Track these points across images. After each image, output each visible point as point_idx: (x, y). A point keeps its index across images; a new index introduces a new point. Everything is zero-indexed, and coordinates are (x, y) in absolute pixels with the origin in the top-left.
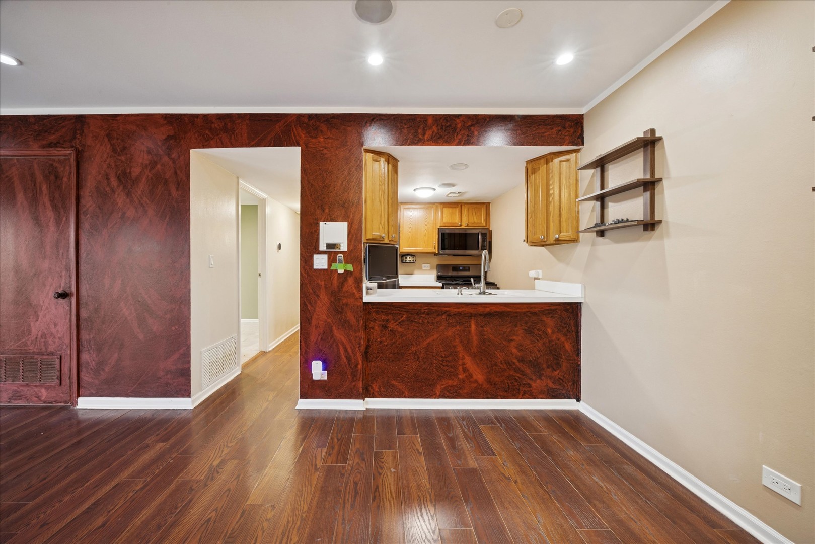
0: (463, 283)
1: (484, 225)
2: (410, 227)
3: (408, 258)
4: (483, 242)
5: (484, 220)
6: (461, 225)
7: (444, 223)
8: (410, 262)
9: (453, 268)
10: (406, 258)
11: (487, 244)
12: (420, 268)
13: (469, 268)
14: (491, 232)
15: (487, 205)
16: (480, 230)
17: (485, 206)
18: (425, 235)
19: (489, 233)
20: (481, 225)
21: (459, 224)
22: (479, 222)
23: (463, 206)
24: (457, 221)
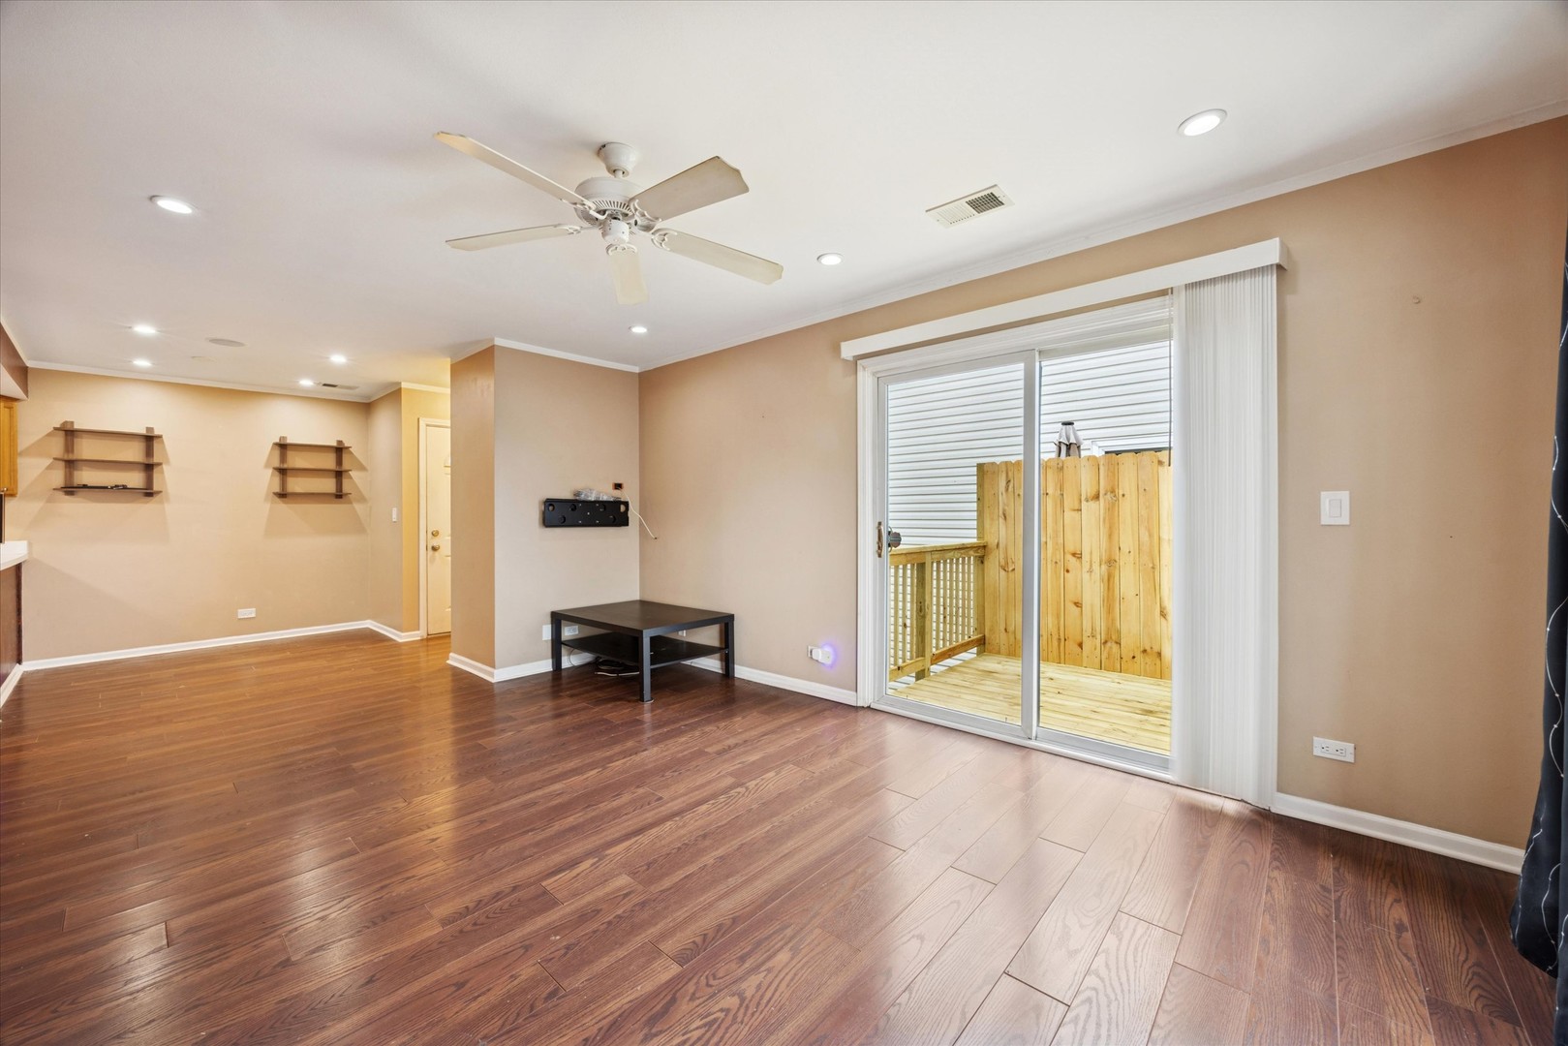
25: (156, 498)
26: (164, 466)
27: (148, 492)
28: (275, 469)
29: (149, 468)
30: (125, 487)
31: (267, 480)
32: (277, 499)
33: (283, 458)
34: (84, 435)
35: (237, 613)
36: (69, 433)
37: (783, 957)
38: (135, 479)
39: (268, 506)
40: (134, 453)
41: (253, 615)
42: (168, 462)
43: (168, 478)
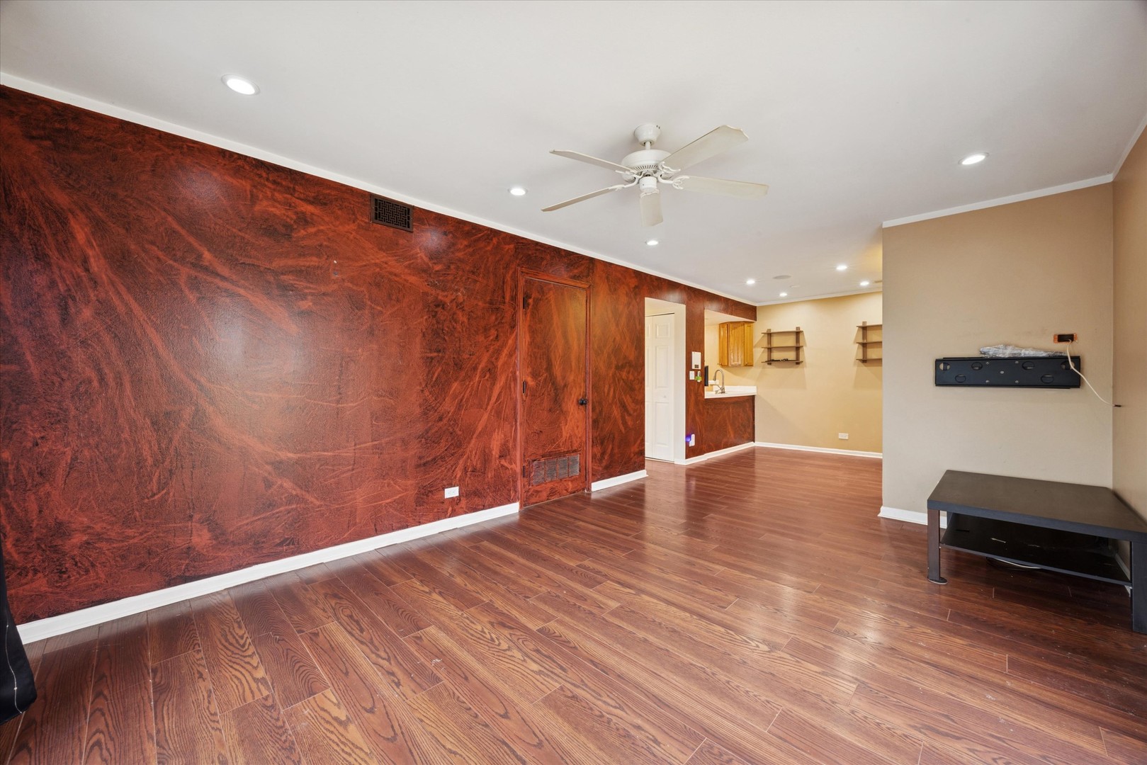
25: (801, 365)
26: (804, 348)
27: (798, 362)
28: (859, 343)
29: (798, 349)
30: (787, 360)
31: (855, 351)
32: (861, 363)
33: (864, 336)
34: (775, 335)
35: (838, 435)
36: (770, 335)
37: (535, 667)
38: (791, 355)
39: (855, 368)
40: (791, 342)
41: (847, 438)
42: (806, 346)
43: (806, 354)
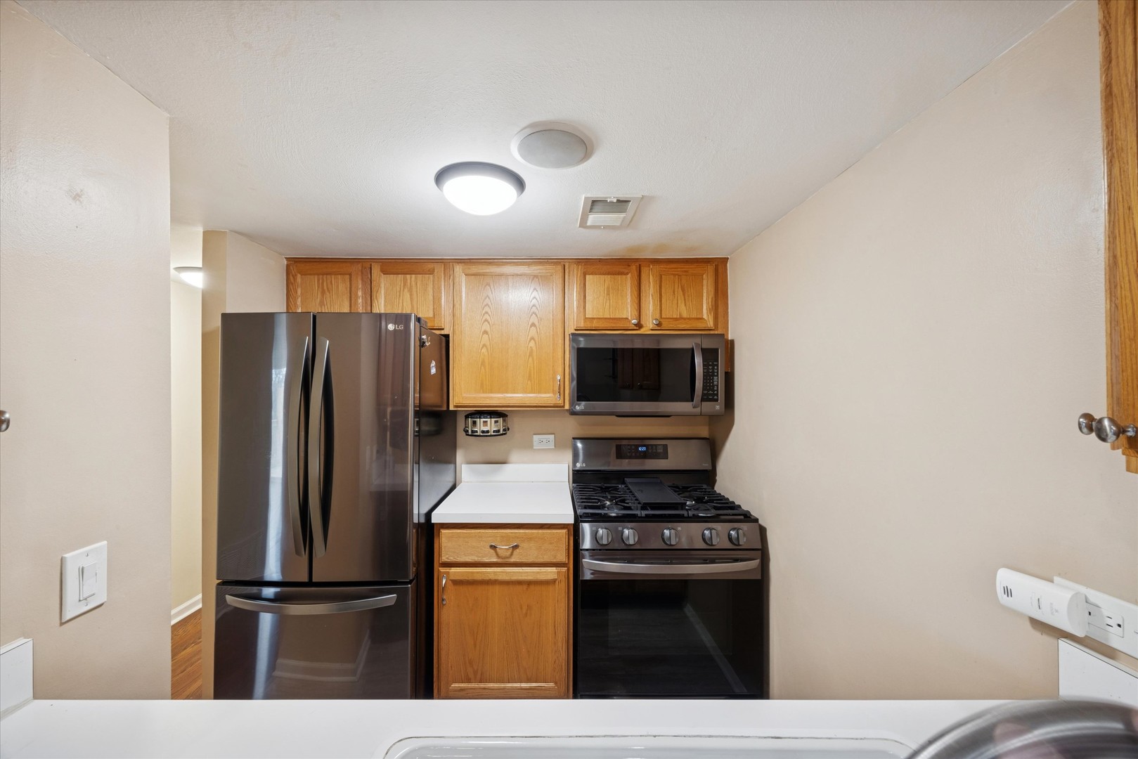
0: (644, 513)
1: (711, 324)
2: (485, 332)
3: (480, 421)
4: (709, 376)
5: (709, 311)
6: (639, 326)
7: (586, 319)
8: (485, 433)
9: (619, 448)
10: (474, 423)
11: (720, 381)
12: (528, 446)
13: (665, 447)
14: (730, 346)
15: (717, 267)
16: (698, 340)
17: (711, 269)
18: (531, 354)
19: (727, 348)
20: (700, 325)
21: (634, 321)
22: (694, 316)
23: (645, 271)
24: (627, 312)
